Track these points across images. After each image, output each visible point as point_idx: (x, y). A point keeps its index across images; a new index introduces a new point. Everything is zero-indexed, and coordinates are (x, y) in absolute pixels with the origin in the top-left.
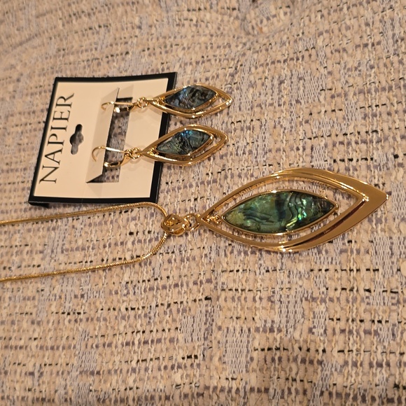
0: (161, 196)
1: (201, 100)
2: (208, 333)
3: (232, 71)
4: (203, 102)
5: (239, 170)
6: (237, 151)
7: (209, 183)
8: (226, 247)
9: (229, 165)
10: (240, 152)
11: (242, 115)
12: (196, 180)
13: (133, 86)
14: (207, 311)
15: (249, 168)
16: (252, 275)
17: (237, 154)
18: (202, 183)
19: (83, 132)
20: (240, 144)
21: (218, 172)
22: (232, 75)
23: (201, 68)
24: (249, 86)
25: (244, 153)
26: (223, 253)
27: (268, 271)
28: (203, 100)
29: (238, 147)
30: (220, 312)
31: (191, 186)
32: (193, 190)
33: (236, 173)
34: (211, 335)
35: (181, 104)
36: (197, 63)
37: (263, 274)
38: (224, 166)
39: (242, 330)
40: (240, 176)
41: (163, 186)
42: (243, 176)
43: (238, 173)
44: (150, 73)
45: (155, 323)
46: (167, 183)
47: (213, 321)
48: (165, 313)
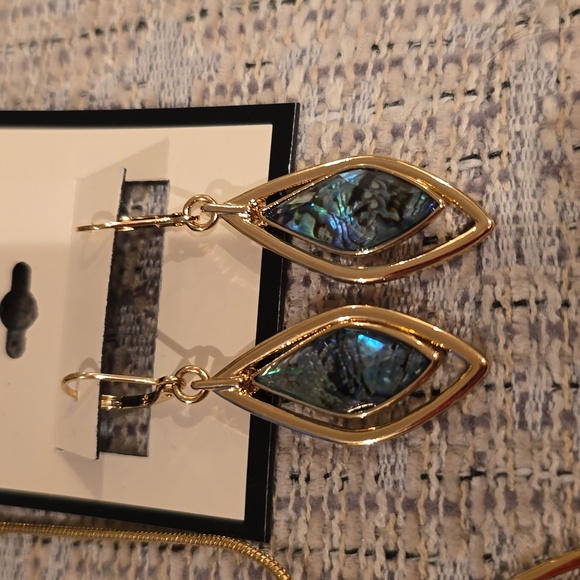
0: (280, 518)
1: (387, 222)
3: (475, 103)
4: (394, 229)
5: (534, 480)
6: (521, 409)
7: (431, 509)
9: (496, 459)
10: (534, 416)
11: (530, 279)
12: (388, 488)
13: (164, 144)
17: (523, 424)
19: (35, 289)
20: (528, 386)
21: (462, 479)
22: (480, 122)
23: (373, 88)
24: (545, 172)
25: (547, 421)
28: (396, 224)
29: (524, 397)
31: (372, 507)
33: (525, 492)
35: (322, 232)
36: (360, 69)
41: (283, 487)
43: (530, 495)
44: (213, 101)
46: (295, 477)
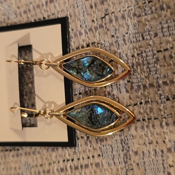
2: (127, 158)
5: (122, 11)
7: (96, 28)
8: (126, 84)
9: (111, 9)
12: (84, 28)
14: (122, 140)
15: (130, 8)
16: (155, 105)
18: (90, 30)
21: (102, 18)
26: (125, 90)
27: (168, 99)
30: (134, 140)
31: (81, 34)
32: (83, 37)
33: (119, 15)
34: (130, 159)
37: (165, 103)
38: (106, 10)
39: (156, 153)
40: (123, 17)
42: (126, 17)
43: (121, 15)
45: (80, 152)
47: (129, 147)
48: (86, 144)
